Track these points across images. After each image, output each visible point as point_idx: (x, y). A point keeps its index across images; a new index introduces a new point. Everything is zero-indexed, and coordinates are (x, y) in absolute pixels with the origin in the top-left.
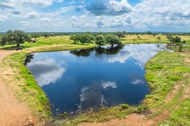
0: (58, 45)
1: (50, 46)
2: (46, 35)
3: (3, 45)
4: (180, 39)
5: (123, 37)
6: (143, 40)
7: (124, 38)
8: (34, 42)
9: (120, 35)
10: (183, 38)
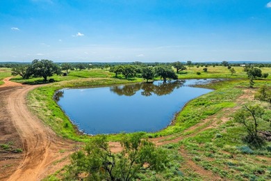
0: (94, 79)
1: (84, 80)
2: (81, 66)
3: (28, 78)
4: (260, 71)
5: (183, 69)
6: (211, 73)
7: (184, 71)
8: (65, 75)
9: (179, 66)
10: (264, 71)
